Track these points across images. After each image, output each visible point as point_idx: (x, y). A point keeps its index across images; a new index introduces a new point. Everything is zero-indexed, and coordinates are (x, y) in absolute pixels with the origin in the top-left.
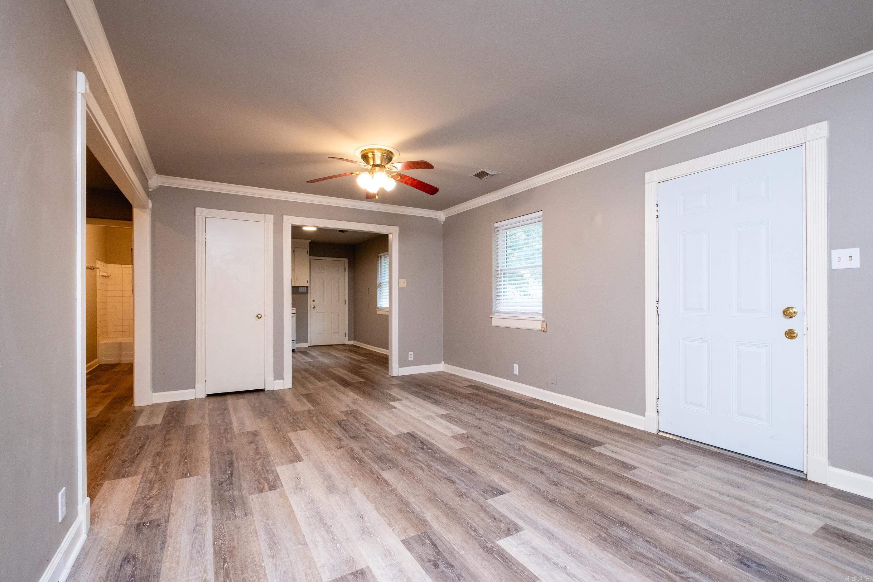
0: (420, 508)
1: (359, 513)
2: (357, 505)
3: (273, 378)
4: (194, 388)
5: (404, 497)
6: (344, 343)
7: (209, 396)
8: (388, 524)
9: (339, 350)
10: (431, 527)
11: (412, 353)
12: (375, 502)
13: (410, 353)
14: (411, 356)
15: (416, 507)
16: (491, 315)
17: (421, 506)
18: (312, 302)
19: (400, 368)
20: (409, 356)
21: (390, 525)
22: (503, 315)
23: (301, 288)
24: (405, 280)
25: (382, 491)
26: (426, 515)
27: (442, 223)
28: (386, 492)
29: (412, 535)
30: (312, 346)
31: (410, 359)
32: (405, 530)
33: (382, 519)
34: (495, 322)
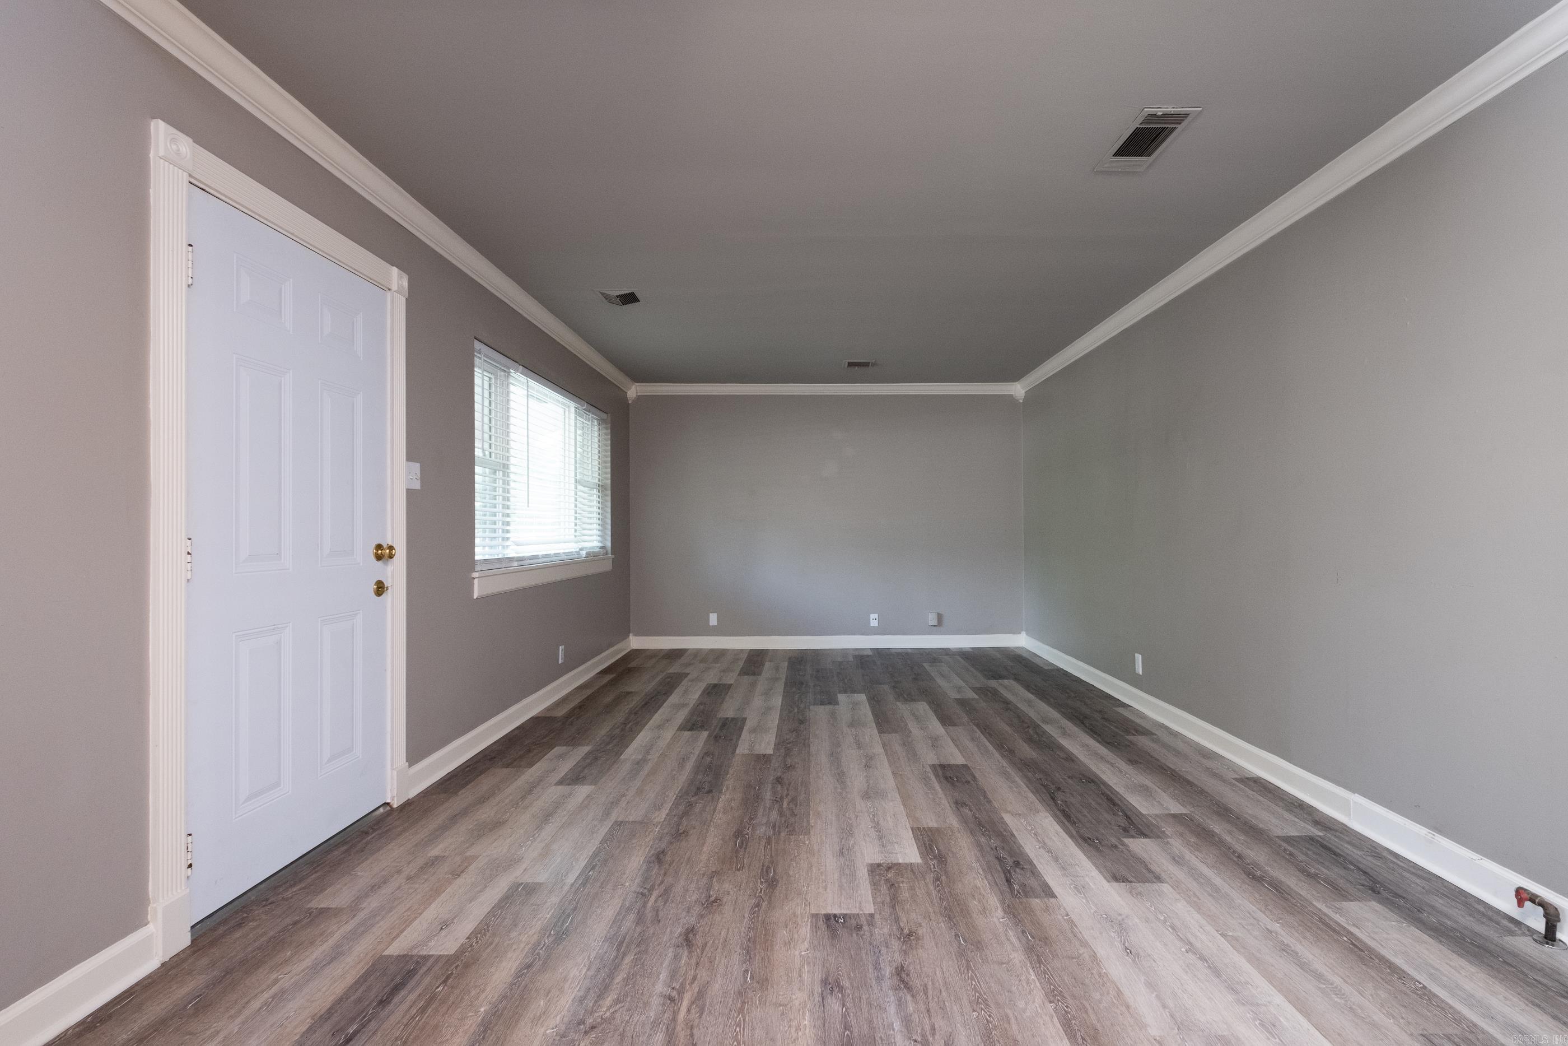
0: (1006, 935)
1: (1134, 961)
2: (1143, 981)
5: (1033, 969)
8: (1076, 926)
10: (1002, 902)
12: (1100, 975)
15: (1014, 940)
17: (1003, 938)
21: (1072, 923)
25: (1085, 1002)
26: (1001, 920)
28: (1074, 997)
29: (1037, 900)
32: (1047, 909)
33: (1085, 936)
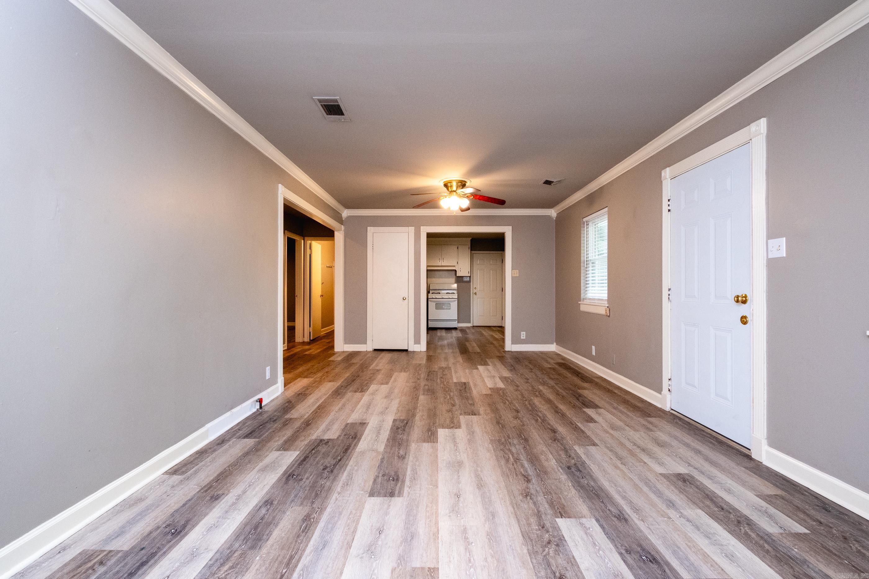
3: (413, 342)
4: (366, 344)
6: (500, 325)
7: (375, 350)
9: (493, 331)
11: (524, 333)
13: (522, 333)
14: (523, 335)
16: (580, 301)
18: (474, 290)
19: (512, 345)
20: (522, 336)
22: (588, 301)
23: (465, 278)
24: (518, 271)
27: (555, 219)
30: (474, 326)
31: (522, 338)
34: (583, 308)
